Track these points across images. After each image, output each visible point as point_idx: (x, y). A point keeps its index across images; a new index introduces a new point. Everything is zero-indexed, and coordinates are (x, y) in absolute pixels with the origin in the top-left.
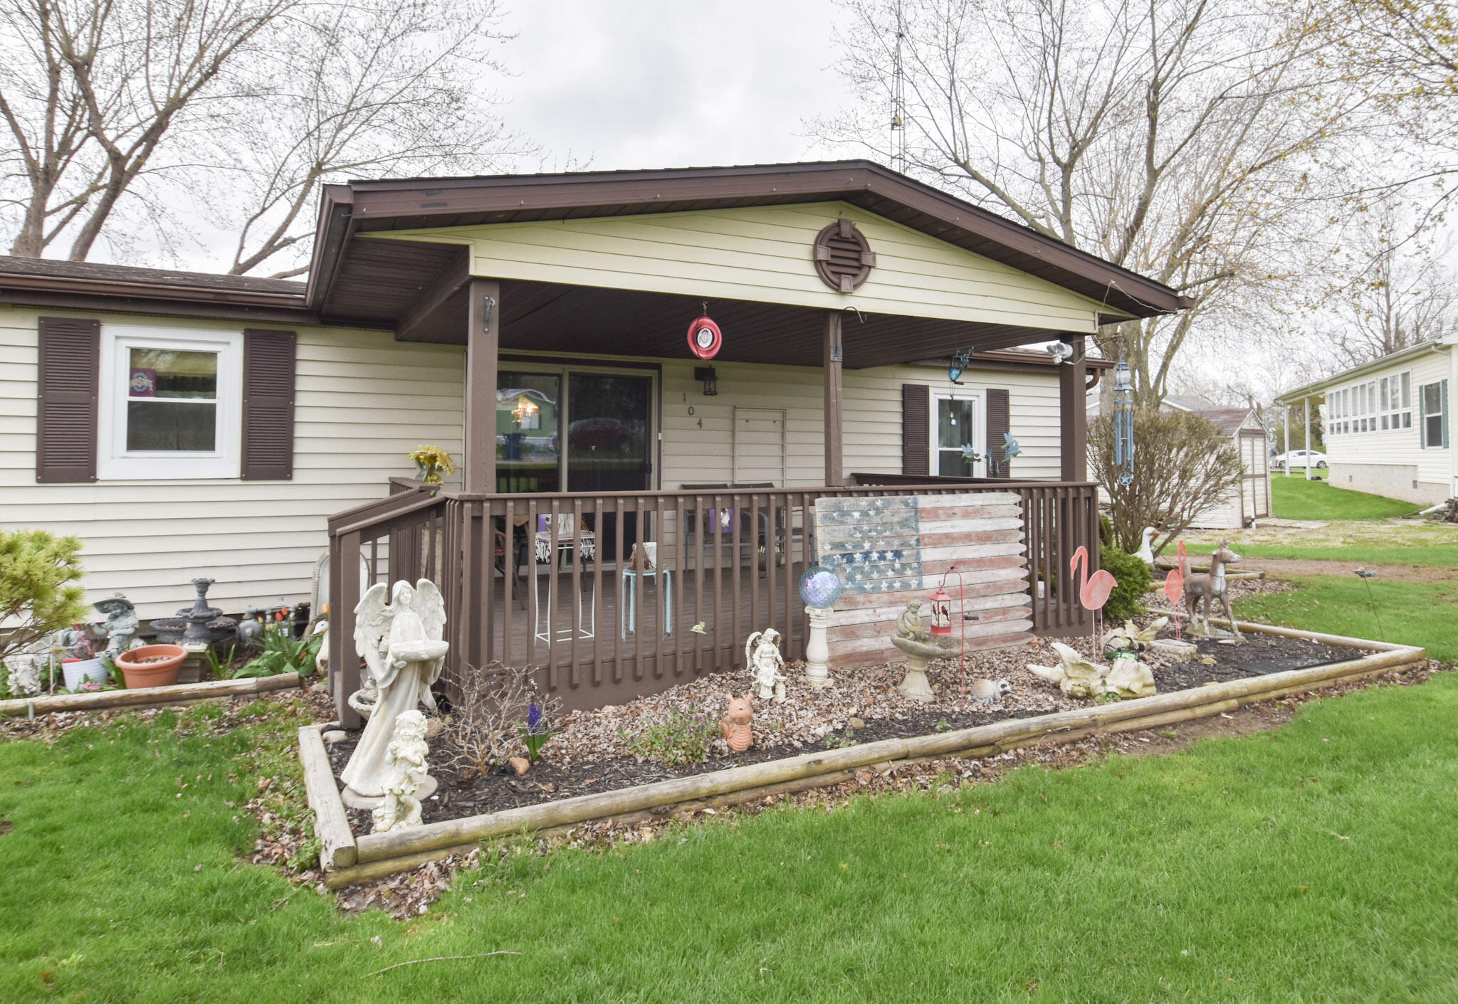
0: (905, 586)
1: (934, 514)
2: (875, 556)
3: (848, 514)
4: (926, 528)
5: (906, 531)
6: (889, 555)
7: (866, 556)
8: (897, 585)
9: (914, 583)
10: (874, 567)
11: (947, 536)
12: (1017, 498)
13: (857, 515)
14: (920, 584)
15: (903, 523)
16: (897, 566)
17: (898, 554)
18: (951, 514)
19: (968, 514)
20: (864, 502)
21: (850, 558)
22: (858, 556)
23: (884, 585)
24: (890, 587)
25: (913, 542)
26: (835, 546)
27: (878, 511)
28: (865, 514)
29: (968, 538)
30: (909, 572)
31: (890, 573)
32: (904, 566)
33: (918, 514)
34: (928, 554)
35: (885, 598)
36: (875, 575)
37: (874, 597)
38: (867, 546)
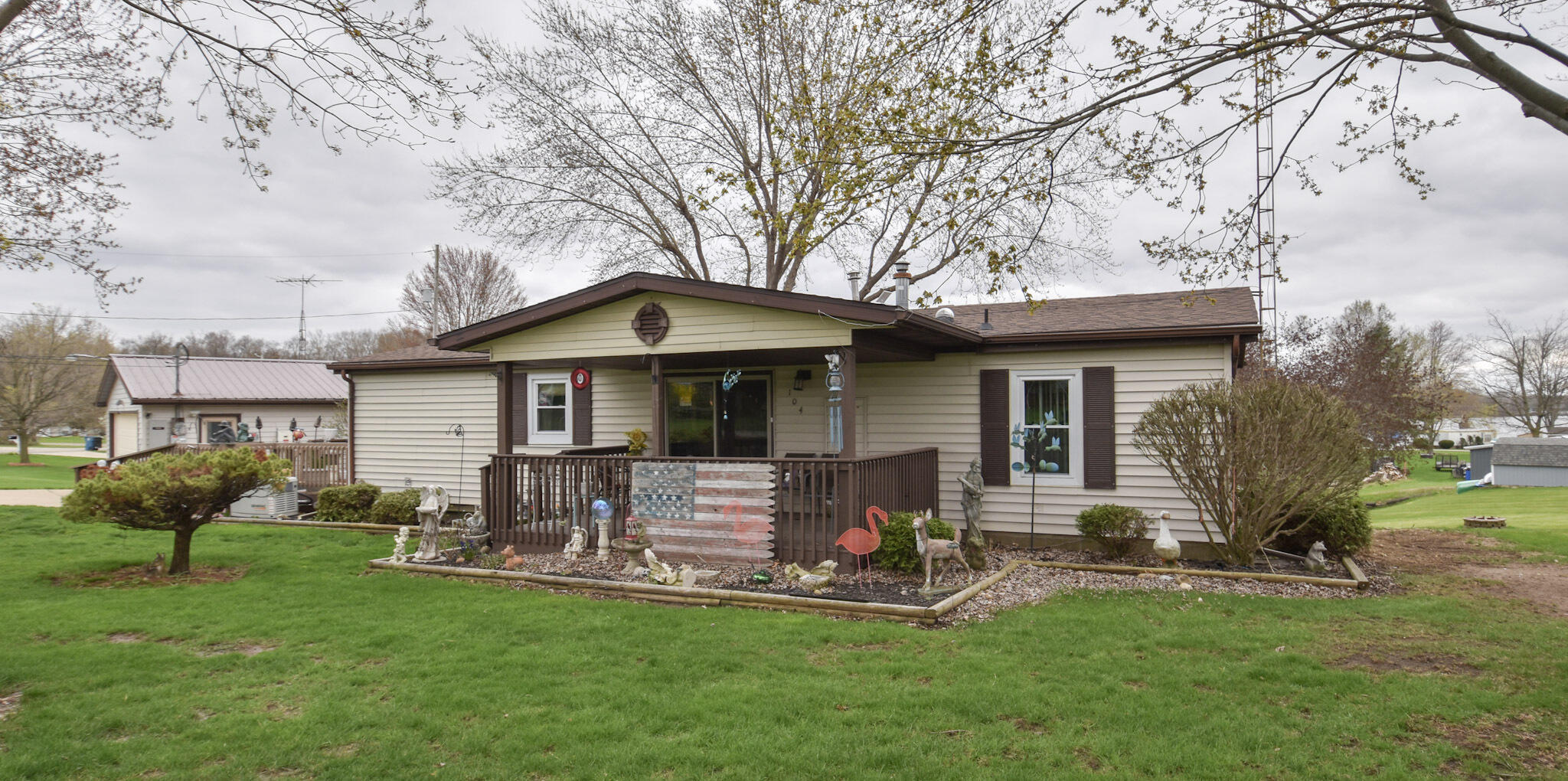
0: (682, 517)
1: (706, 476)
2: (665, 497)
3: (652, 472)
4: (700, 483)
5: (687, 485)
6: (674, 498)
7: (660, 497)
8: (677, 516)
9: (688, 516)
10: (664, 504)
11: (714, 490)
12: (773, 468)
13: (656, 473)
14: (692, 517)
15: (686, 479)
16: (678, 505)
17: (679, 498)
18: (718, 476)
19: (730, 477)
20: (662, 465)
21: (650, 498)
22: (654, 497)
23: (669, 515)
24: (673, 516)
25: (690, 491)
26: (641, 489)
27: (670, 471)
28: (661, 472)
29: (728, 492)
30: (685, 509)
31: (673, 508)
32: (683, 505)
33: (697, 475)
34: (700, 500)
35: (669, 522)
36: (664, 509)
37: (662, 521)
38: (660, 491)
